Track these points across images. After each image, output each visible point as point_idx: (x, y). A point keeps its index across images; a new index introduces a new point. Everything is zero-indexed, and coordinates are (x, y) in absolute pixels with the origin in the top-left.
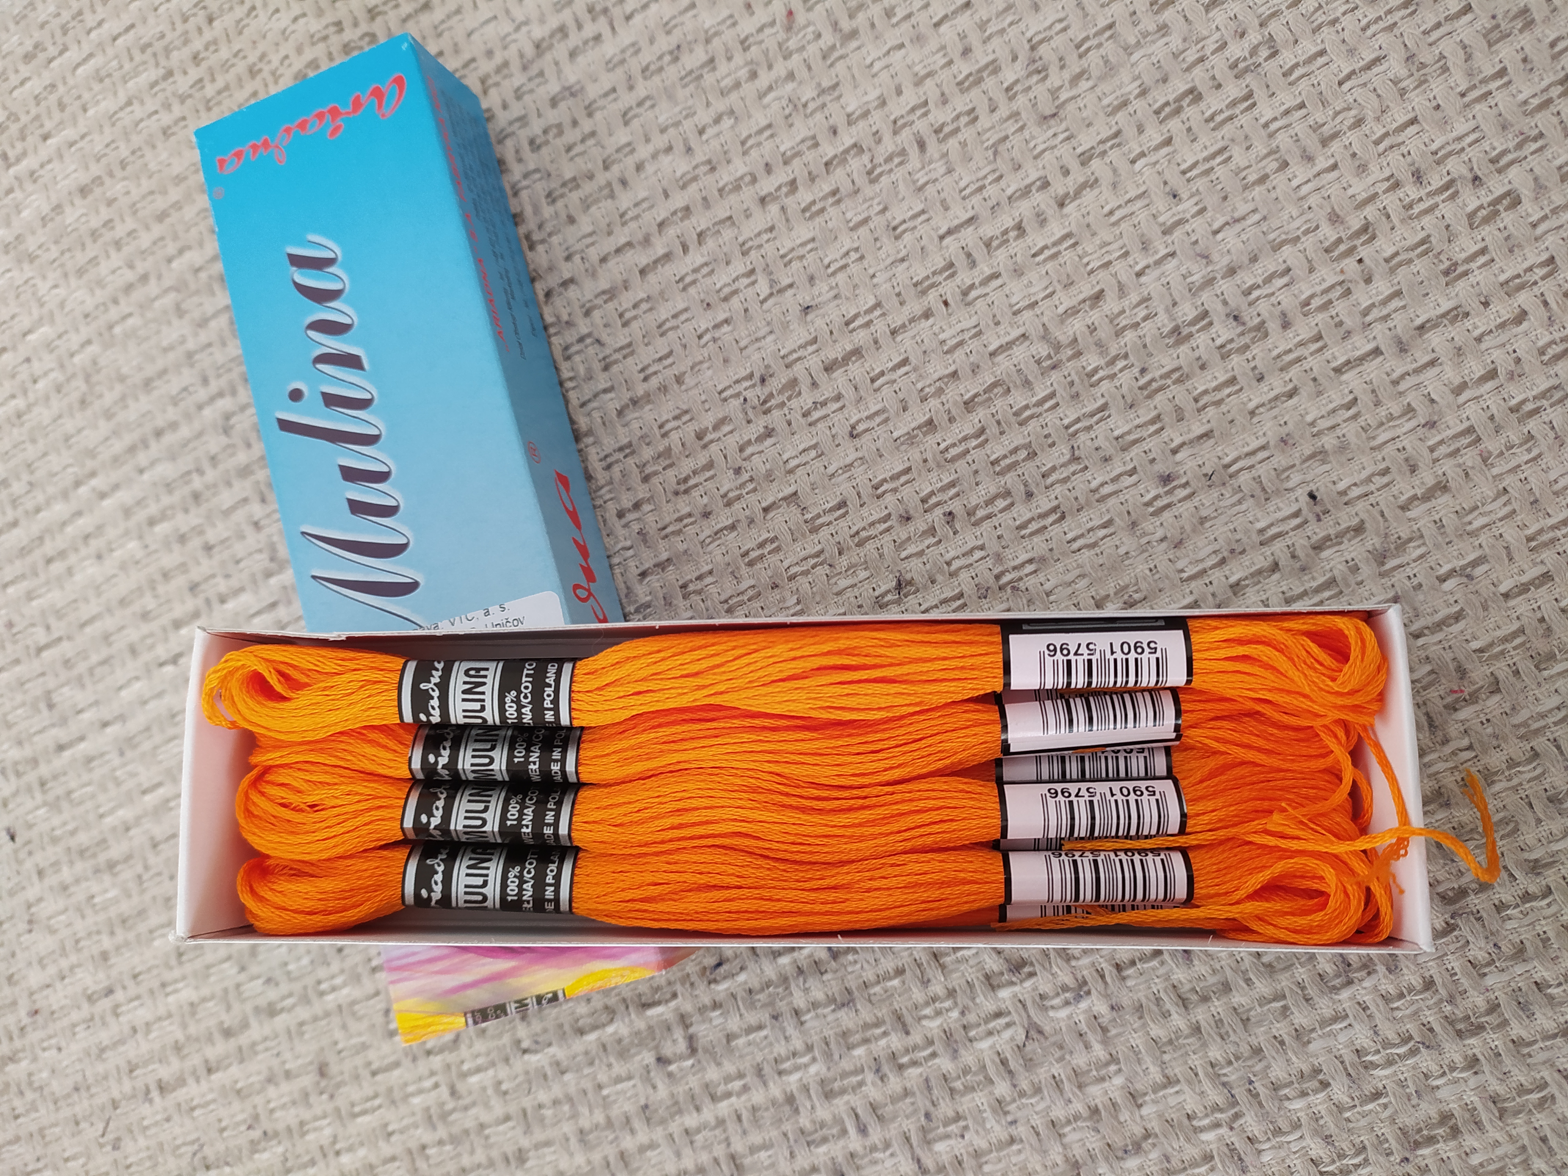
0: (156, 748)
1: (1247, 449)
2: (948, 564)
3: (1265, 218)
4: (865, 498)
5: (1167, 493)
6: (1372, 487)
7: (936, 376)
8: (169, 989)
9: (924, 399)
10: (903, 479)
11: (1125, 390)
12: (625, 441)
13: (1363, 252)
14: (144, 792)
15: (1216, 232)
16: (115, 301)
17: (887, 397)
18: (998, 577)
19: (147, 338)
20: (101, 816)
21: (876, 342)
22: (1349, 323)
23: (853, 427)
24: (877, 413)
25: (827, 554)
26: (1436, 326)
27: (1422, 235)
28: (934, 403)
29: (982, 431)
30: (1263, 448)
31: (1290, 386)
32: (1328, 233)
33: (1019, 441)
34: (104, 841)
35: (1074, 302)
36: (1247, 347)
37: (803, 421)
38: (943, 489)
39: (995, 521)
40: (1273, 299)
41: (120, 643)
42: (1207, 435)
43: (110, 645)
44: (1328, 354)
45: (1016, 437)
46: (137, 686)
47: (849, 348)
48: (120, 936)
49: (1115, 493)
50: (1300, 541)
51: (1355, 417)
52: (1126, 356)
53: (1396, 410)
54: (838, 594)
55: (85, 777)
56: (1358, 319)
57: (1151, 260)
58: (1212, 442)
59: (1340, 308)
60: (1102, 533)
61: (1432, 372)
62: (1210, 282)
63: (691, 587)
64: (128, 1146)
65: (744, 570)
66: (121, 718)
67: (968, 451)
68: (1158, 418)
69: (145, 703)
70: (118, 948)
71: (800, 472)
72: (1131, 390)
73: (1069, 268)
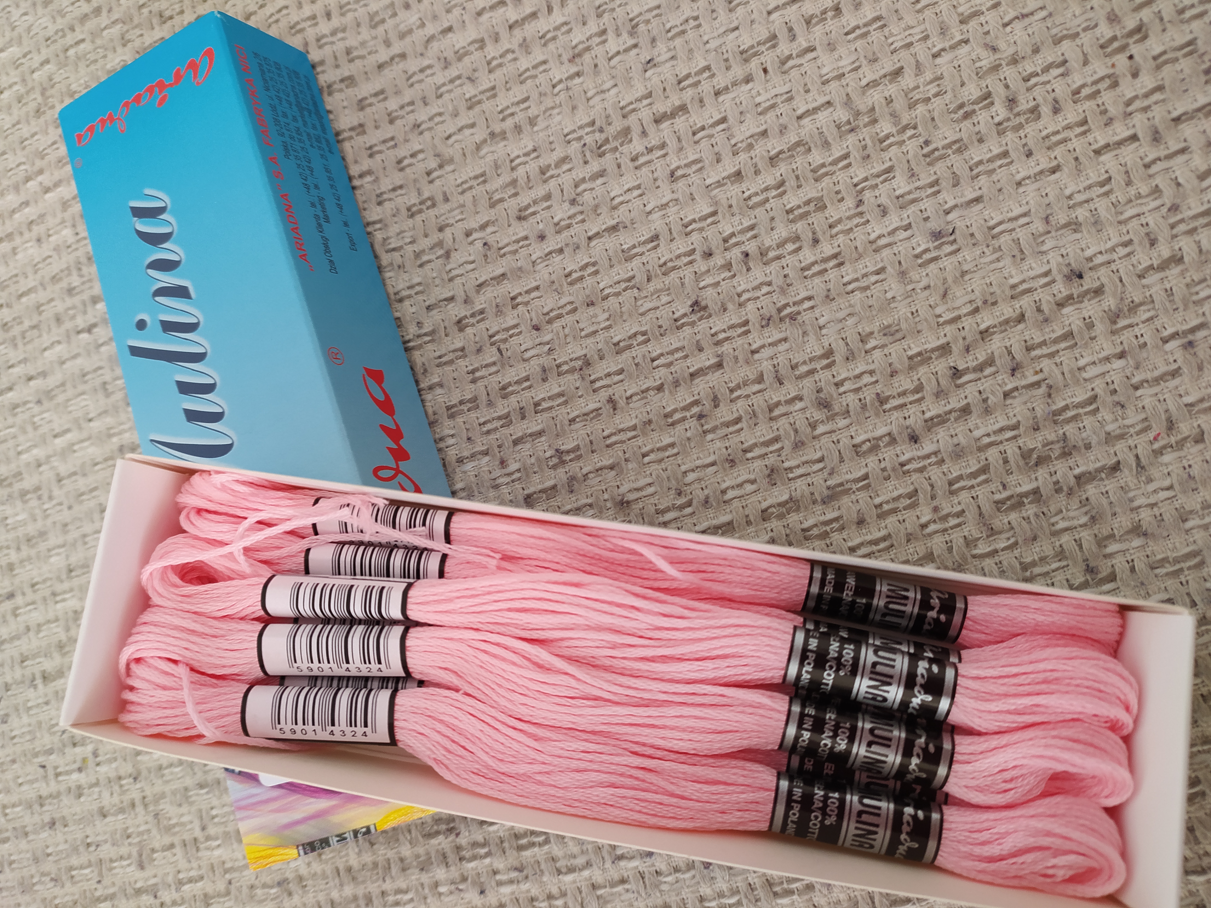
0: (68, 400)
1: (1011, 215)
2: (739, 295)
3: (1050, 15)
4: (675, 234)
5: (936, 248)
6: (1115, 256)
7: (748, 134)
8: (58, 598)
9: (735, 154)
10: (710, 220)
11: (910, 156)
12: (479, 171)
13: (1134, 49)
14: (55, 436)
15: (1005, 25)
16: (72, 29)
17: (704, 150)
18: (779, 310)
19: (96, 61)
20: (19, 453)
21: (701, 101)
22: (1113, 111)
23: (672, 174)
24: (694, 162)
25: (637, 279)
26: (1192, 118)
27: (1189, 37)
28: (743, 157)
29: (782, 183)
30: (1025, 215)
31: (1054, 163)
32: (1105, 31)
33: (813, 194)
34: (20, 473)
35: (876, 76)
36: (1020, 126)
37: (631, 165)
38: (742, 232)
39: (784, 262)
40: (1049, 87)
41: (49, 312)
42: (977, 200)
43: (40, 313)
44: (1090, 138)
45: (810, 191)
46: (58, 348)
47: (677, 103)
48: (25, 551)
49: (889, 245)
50: (1045, 297)
51: (1107, 194)
52: (915, 128)
53: (1144, 189)
54: (642, 314)
55: (10, 421)
56: (1121, 108)
57: (947, 45)
58: (981, 206)
59: (1107, 97)
60: (874, 278)
61: (1181, 159)
62: (996, 68)
63: (519, 299)
64: (14, 721)
65: (566, 287)
66: (44, 374)
67: (767, 200)
68: (936, 182)
69: (63, 363)
70: (22, 561)
71: (623, 209)
72: (915, 156)
73: (876, 47)
